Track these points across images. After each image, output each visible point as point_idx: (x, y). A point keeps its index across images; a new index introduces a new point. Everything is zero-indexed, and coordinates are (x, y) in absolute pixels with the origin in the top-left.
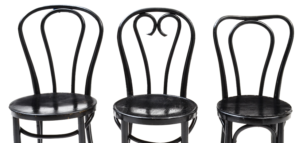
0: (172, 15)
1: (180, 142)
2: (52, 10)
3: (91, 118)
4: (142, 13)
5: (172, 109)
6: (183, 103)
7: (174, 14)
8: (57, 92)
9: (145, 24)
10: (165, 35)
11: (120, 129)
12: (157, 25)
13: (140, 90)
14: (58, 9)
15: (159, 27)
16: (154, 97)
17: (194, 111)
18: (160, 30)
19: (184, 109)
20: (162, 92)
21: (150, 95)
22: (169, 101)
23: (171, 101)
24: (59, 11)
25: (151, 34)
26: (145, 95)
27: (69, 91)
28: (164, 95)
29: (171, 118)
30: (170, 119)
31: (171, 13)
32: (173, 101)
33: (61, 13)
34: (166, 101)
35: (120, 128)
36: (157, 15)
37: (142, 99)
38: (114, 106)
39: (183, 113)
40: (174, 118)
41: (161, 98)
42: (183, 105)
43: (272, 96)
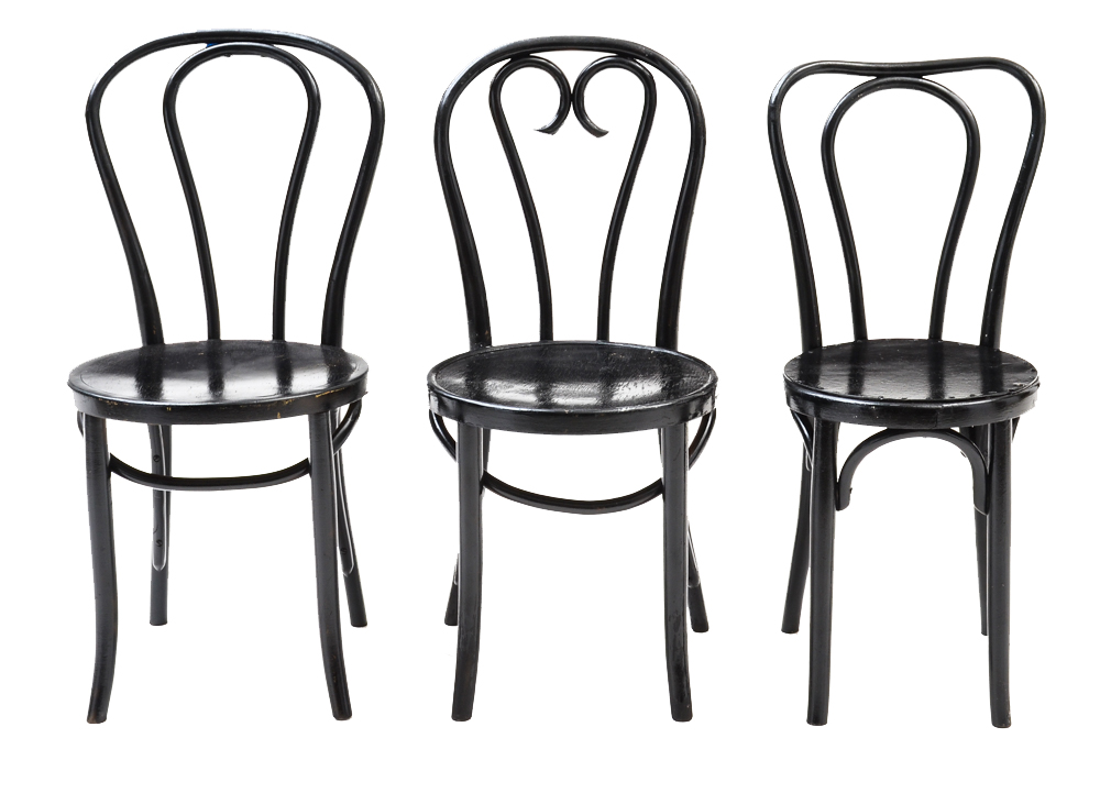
0: (623, 63)
1: (661, 496)
2: (201, 47)
3: (350, 420)
4: (521, 55)
5: (631, 385)
6: (665, 366)
7: (633, 58)
8: (223, 337)
9: (530, 94)
10: (598, 133)
11: (454, 457)
12: (572, 99)
13: (513, 325)
14: (222, 43)
15: (579, 104)
16: (563, 349)
17: (707, 387)
18: (581, 116)
19: (671, 383)
20: (590, 334)
21: (549, 343)
22: (619, 361)
23: (624, 363)
24: (228, 52)
25: (551, 129)
26: (534, 345)
27: (266, 335)
28: (600, 342)
29: (630, 412)
30: (625, 413)
31: (620, 55)
32: (632, 361)
33: (234, 57)
34: (607, 361)
35: (453, 454)
36: (572, 63)
37: (526, 358)
38: (429, 377)
39: (669, 394)
40: (639, 411)
41: (590, 351)
42: (664, 374)
43: (974, 339)
